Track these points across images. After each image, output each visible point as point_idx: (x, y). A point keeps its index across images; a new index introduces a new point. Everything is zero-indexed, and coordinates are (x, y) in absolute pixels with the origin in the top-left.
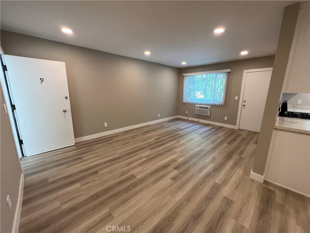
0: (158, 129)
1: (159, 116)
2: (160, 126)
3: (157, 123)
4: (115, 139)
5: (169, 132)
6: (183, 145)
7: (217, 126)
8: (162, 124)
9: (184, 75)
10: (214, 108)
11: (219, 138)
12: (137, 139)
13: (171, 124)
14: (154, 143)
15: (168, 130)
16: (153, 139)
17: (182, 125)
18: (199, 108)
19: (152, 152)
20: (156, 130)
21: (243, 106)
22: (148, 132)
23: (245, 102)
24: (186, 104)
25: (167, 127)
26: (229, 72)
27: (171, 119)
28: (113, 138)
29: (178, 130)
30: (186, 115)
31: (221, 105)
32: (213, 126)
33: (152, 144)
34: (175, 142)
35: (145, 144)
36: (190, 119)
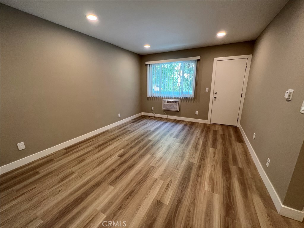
0: (120, 135)
1: (119, 116)
2: (123, 130)
3: (118, 126)
4: (43, 172)
5: (136, 139)
6: (161, 161)
7: (188, 122)
8: (125, 126)
9: (147, 63)
10: (184, 101)
11: (199, 139)
12: (87, 161)
13: (136, 125)
14: (117, 166)
15: (134, 136)
16: (115, 157)
17: (150, 126)
18: (167, 102)
19: (116, 191)
20: (117, 139)
21: (214, 98)
22: (106, 143)
23: (216, 93)
24: (152, 98)
25: (132, 130)
26: (198, 60)
27: (135, 118)
28: (37, 170)
29: (148, 133)
30: (152, 112)
31: (191, 98)
32: (185, 123)
33: (113, 170)
34: (148, 156)
35: (102, 173)
36: (158, 115)
